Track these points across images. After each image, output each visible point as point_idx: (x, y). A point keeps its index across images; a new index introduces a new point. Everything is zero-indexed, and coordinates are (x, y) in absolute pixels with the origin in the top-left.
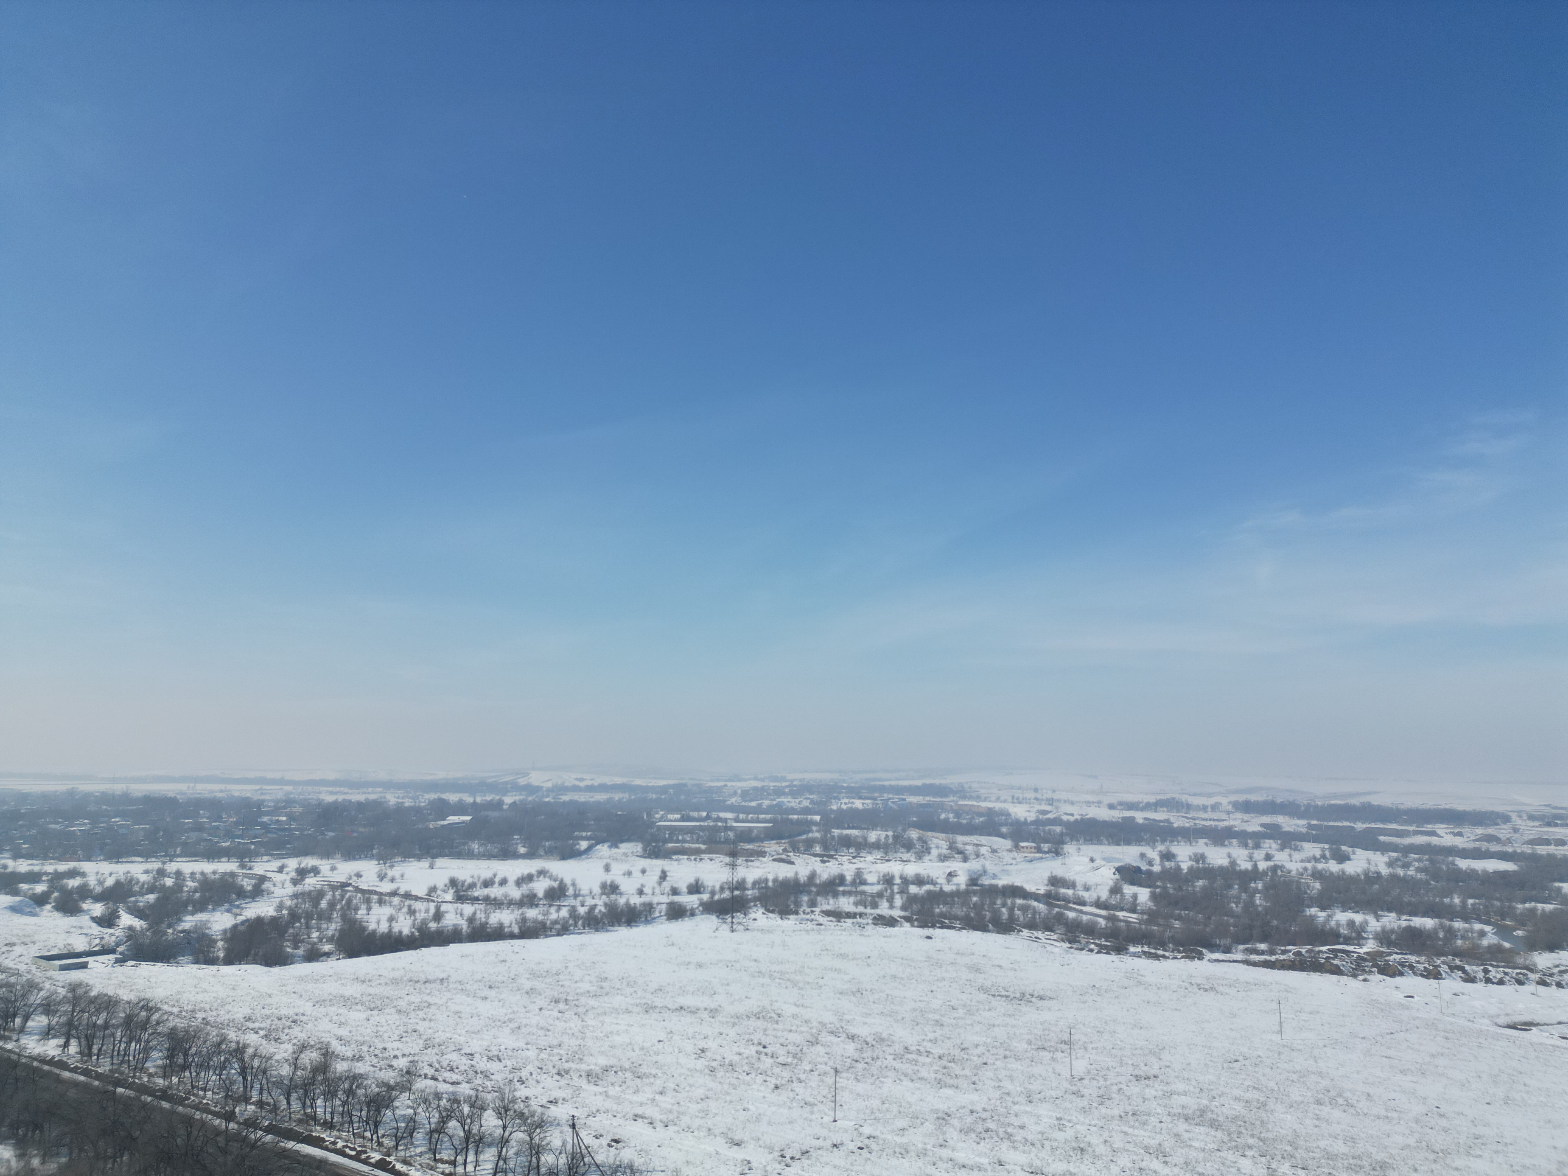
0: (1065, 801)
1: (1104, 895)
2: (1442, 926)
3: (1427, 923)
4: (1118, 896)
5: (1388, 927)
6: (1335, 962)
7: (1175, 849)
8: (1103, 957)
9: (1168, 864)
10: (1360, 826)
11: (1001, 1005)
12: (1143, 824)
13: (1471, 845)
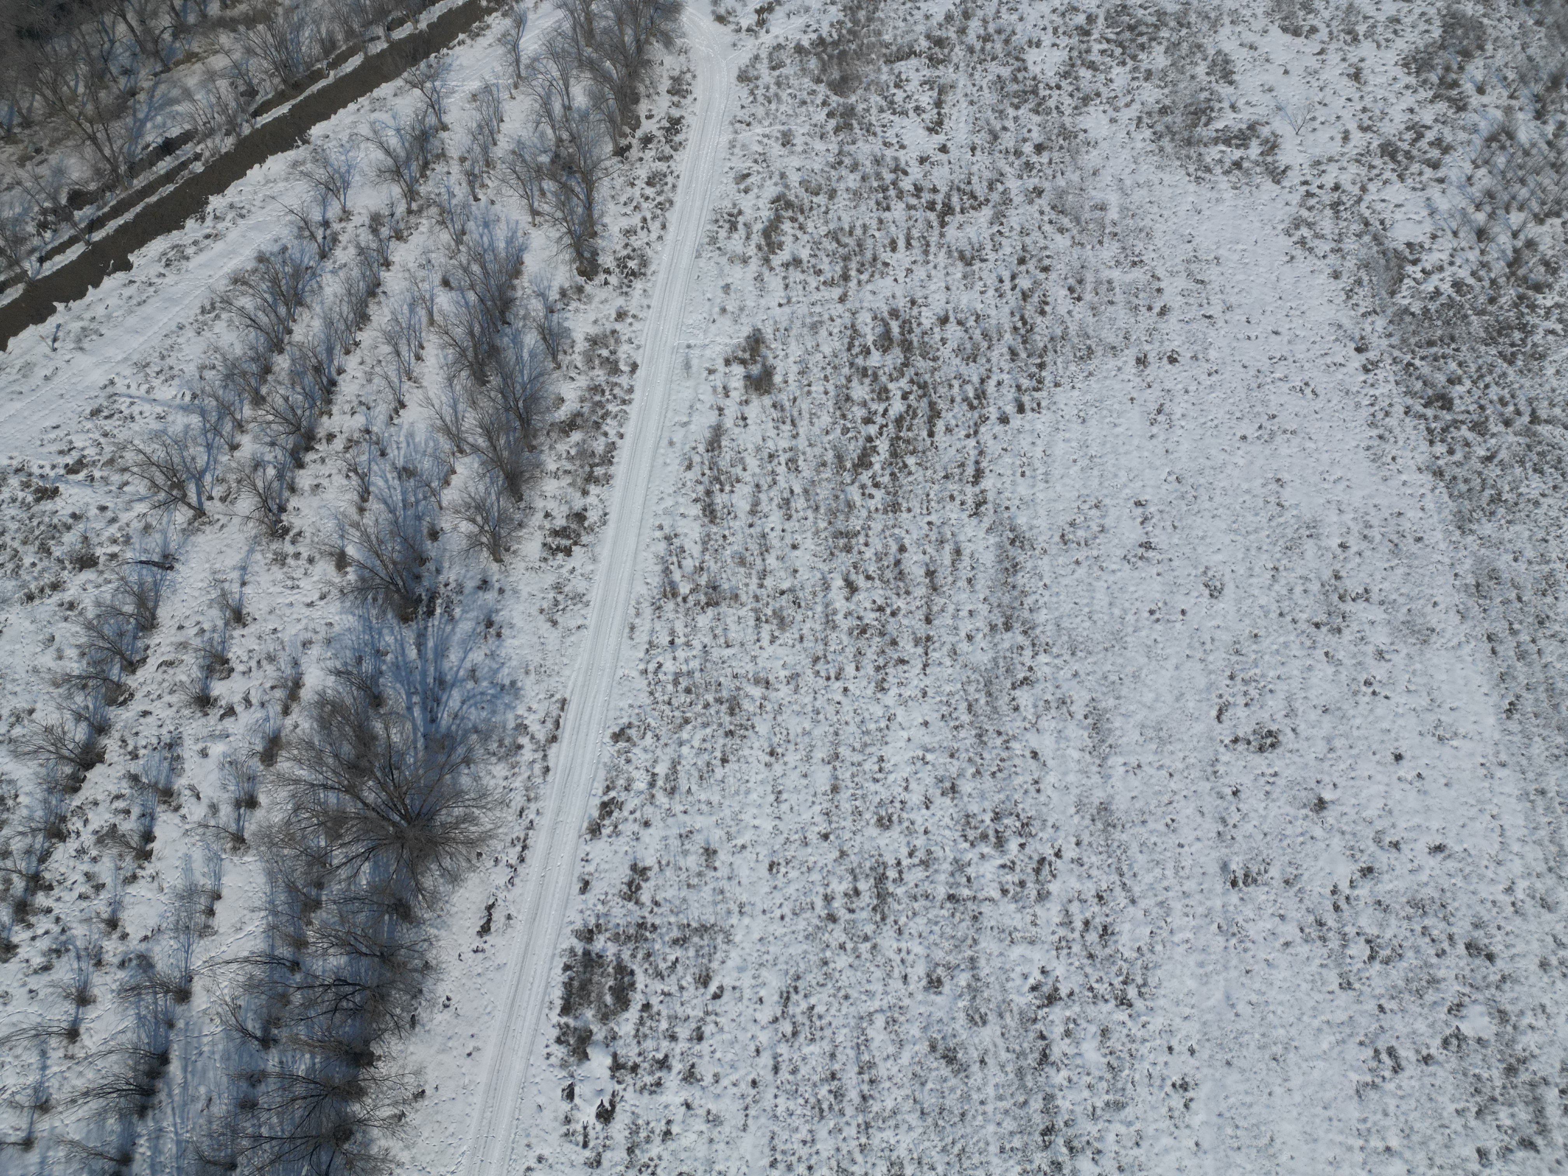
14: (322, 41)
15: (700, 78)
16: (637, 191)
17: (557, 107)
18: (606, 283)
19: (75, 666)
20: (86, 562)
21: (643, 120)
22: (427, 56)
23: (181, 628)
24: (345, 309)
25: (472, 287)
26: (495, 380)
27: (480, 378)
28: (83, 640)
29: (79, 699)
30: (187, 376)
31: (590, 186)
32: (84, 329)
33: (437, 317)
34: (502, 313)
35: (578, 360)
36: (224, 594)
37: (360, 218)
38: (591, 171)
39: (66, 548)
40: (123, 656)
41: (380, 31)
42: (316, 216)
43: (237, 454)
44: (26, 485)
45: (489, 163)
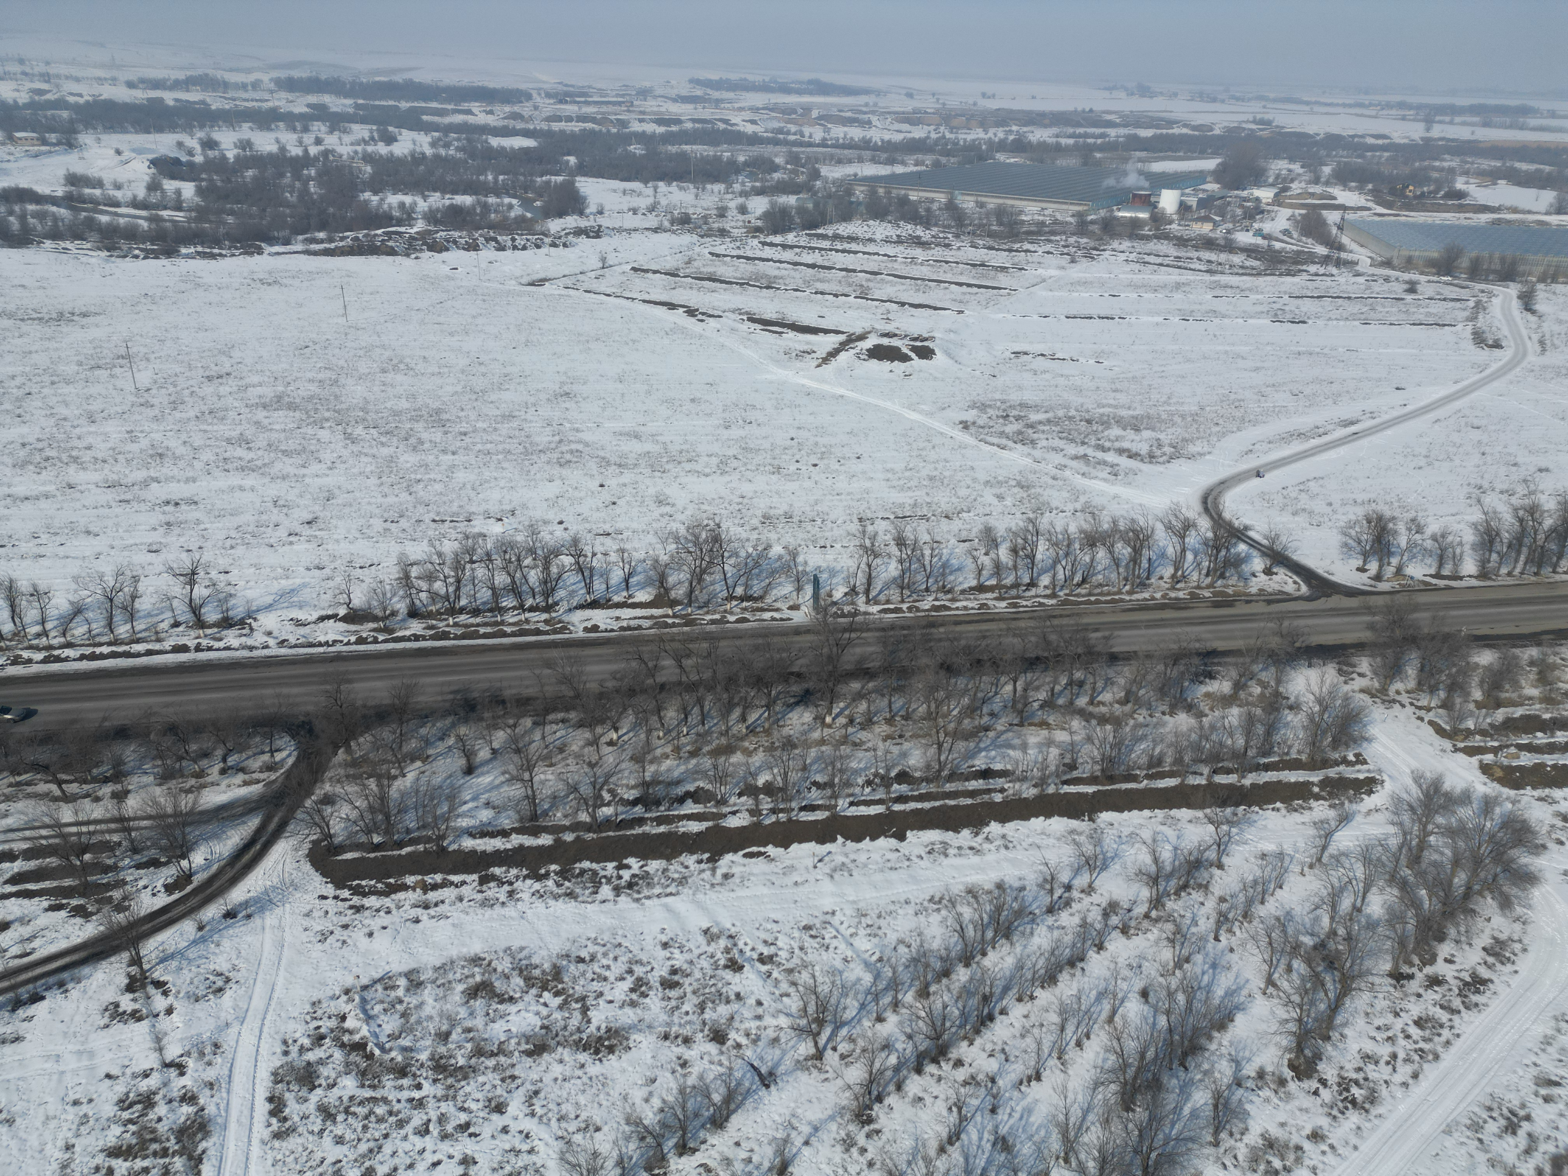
0: (67, 78)
1: (141, 193)
2: (479, 202)
3: (466, 200)
4: (158, 193)
5: (434, 207)
6: (390, 244)
7: (217, 136)
8: (151, 262)
9: (211, 153)
10: (404, 105)
11: (34, 330)
12: (174, 107)
13: (500, 123)
14: (1152, 757)
15: (1531, 956)
16: (1399, 1024)
17: (1346, 904)
18: (1316, 1093)
19: (650, 1117)
20: (718, 1037)
21: (1440, 960)
22: (1237, 805)
23: (738, 1144)
24: (1041, 962)
25: (1168, 1013)
26: (1140, 1114)
27: (1127, 1101)
28: (670, 1099)
29: (632, 1146)
30: (886, 942)
31: (1346, 989)
32: (843, 864)
33: (1117, 1019)
34: (1185, 1055)
35: (1242, 1152)
36: (786, 1141)
37: (1101, 898)
38: (1353, 978)
39: (714, 1016)
40: (684, 1134)
41: (1206, 770)
42: (1064, 877)
43: (878, 1026)
44: (727, 950)
45: (1247, 915)
